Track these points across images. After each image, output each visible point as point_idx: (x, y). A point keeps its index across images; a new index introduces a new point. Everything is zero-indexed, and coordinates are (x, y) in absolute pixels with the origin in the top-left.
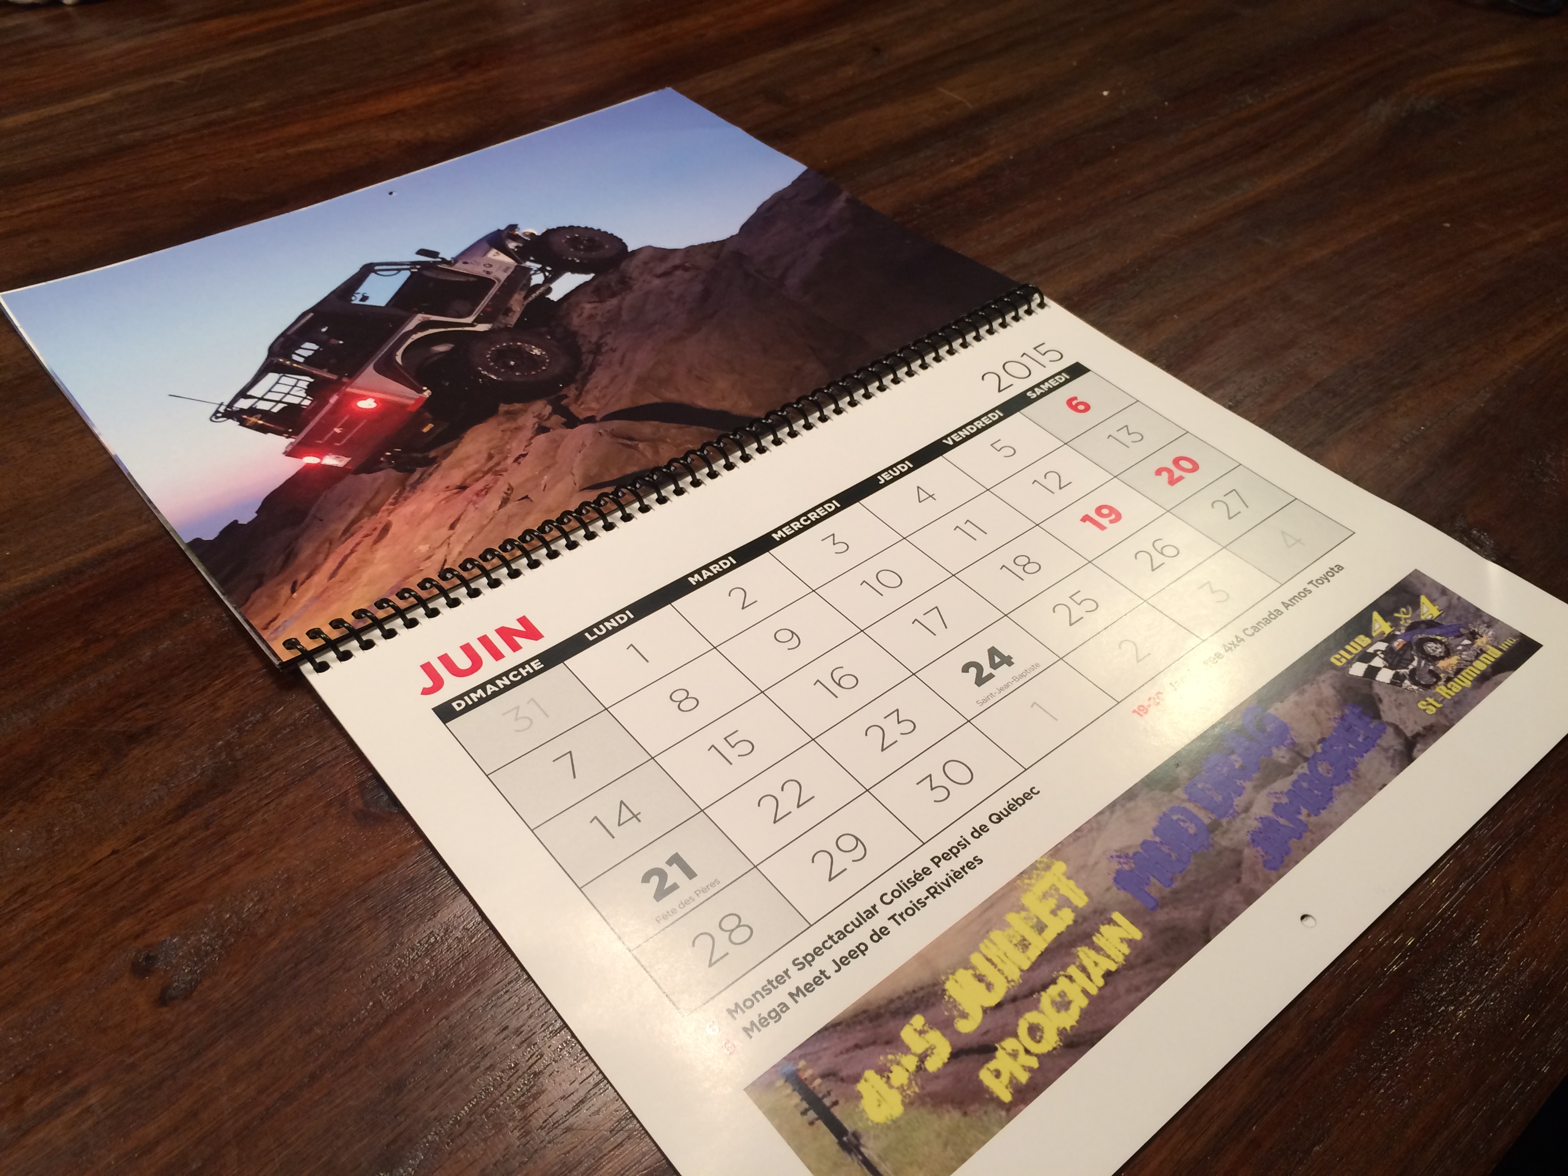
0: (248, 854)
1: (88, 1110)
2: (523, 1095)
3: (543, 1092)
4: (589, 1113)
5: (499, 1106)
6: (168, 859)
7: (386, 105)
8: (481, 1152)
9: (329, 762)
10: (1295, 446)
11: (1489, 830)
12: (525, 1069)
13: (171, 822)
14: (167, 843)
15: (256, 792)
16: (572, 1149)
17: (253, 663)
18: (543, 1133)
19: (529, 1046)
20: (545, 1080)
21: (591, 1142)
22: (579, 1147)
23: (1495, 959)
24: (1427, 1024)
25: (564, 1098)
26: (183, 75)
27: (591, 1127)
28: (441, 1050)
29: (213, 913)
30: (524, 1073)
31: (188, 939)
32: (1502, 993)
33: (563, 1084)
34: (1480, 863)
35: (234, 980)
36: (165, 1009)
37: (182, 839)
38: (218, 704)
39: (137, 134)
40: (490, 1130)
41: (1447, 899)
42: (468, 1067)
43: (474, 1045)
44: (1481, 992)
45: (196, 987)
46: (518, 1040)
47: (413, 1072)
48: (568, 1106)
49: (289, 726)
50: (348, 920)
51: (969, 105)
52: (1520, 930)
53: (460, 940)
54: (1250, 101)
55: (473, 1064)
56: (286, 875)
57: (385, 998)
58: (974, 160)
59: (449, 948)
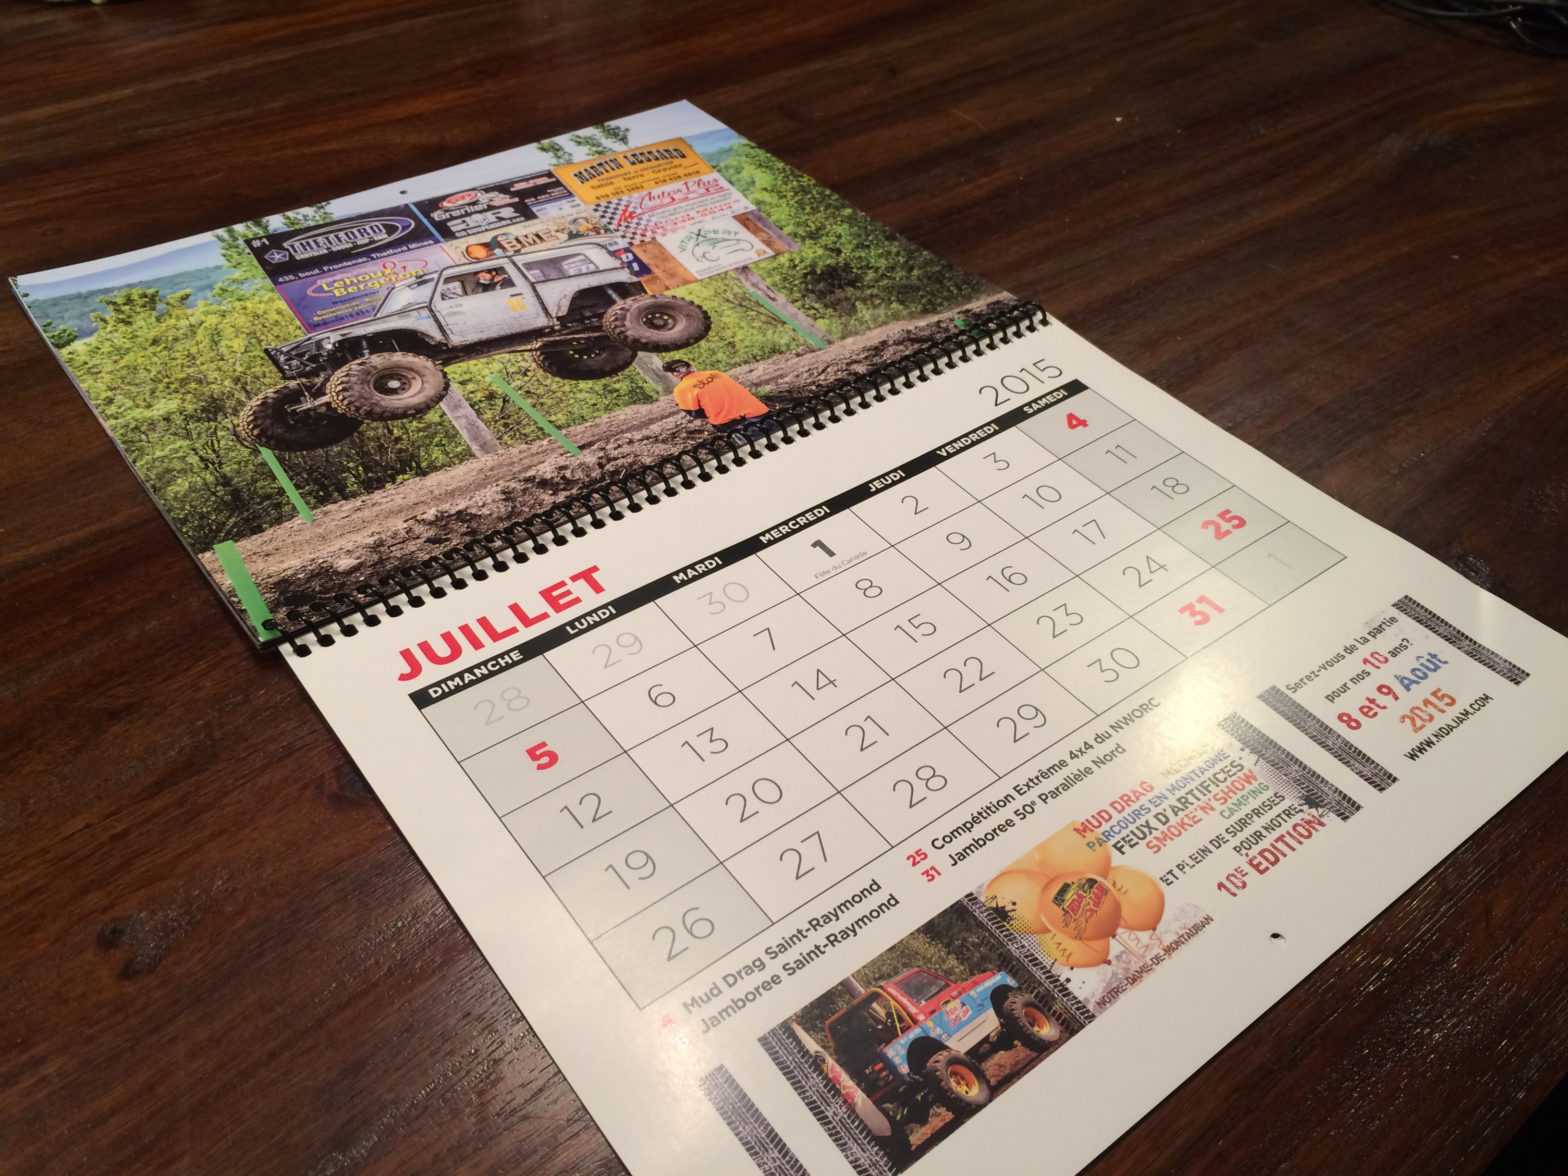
0: (221, 833)
1: (44, 1079)
2: (481, 1082)
3: (502, 1079)
4: (547, 1101)
5: (456, 1091)
6: (141, 835)
7: (401, 111)
8: (436, 1137)
9: (306, 745)
10: (1291, 469)
11: (1473, 854)
12: (484, 1056)
13: (146, 799)
14: (140, 819)
15: (233, 772)
16: (528, 1137)
17: (238, 646)
18: (500, 1121)
19: (490, 1033)
20: (504, 1066)
21: (547, 1131)
22: (535, 1135)
23: (1474, 983)
24: (1401, 1046)
25: (523, 1086)
26: (205, 74)
27: (548, 1115)
28: (402, 1033)
29: (181, 890)
30: (484, 1060)
31: (156, 914)
32: (1479, 1017)
33: (523, 1072)
34: (1462, 887)
35: (199, 956)
36: (127, 983)
37: (156, 815)
38: (201, 685)
39: (157, 130)
40: (446, 1114)
41: (1428, 922)
42: (428, 1052)
43: (435, 1030)
44: (1459, 1016)
45: (160, 961)
46: (480, 1026)
47: (372, 1055)
48: (527, 1093)
49: (269, 708)
50: (316, 902)
51: (982, 127)
52: (1501, 954)
53: (427, 925)
54: (1263, 131)
55: (433, 1048)
56: (257, 855)
57: (349, 980)
58: (983, 180)
59: (416, 933)
